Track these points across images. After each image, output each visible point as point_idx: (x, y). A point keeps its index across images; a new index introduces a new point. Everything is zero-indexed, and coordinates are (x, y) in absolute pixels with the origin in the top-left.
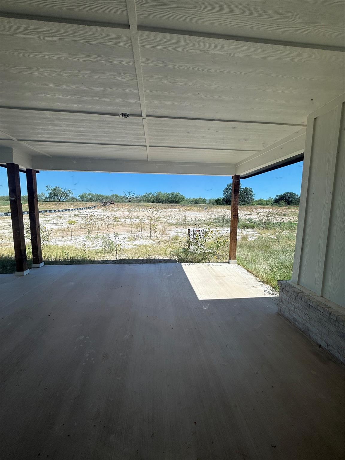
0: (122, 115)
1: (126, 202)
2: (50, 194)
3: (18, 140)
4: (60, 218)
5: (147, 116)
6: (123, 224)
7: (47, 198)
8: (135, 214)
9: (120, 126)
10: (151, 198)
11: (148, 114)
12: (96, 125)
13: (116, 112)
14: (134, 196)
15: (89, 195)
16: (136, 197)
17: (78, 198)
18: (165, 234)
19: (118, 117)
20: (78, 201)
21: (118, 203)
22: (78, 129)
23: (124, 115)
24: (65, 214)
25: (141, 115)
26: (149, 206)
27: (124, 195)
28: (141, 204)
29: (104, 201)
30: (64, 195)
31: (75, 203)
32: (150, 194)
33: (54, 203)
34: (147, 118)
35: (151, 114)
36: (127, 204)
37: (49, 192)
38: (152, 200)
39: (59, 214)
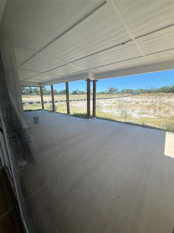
0: (122, 44)
1: (147, 93)
2: (109, 90)
3: (89, 69)
4: (111, 101)
5: (135, 39)
6: (140, 105)
7: (108, 92)
8: (151, 100)
9: (123, 50)
10: (167, 89)
11: (136, 37)
12: (112, 54)
13: (118, 44)
14: (154, 89)
15: (126, 90)
16: (155, 90)
17: (121, 92)
18: (168, 113)
19: (120, 46)
20: (121, 93)
21: (142, 94)
22: (106, 58)
23: (123, 44)
24: (113, 100)
25: (132, 40)
26: (164, 95)
27: (146, 89)
28: (157, 94)
29: (134, 93)
30: (115, 90)
31: (119, 94)
32: (167, 86)
33: (110, 94)
34: (136, 40)
35: (137, 36)
36: (147, 94)
37: (109, 89)
38: (167, 91)
39: (110, 100)
